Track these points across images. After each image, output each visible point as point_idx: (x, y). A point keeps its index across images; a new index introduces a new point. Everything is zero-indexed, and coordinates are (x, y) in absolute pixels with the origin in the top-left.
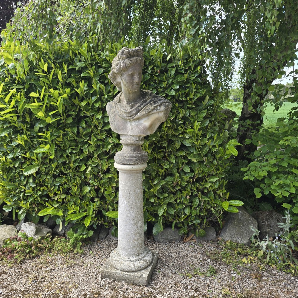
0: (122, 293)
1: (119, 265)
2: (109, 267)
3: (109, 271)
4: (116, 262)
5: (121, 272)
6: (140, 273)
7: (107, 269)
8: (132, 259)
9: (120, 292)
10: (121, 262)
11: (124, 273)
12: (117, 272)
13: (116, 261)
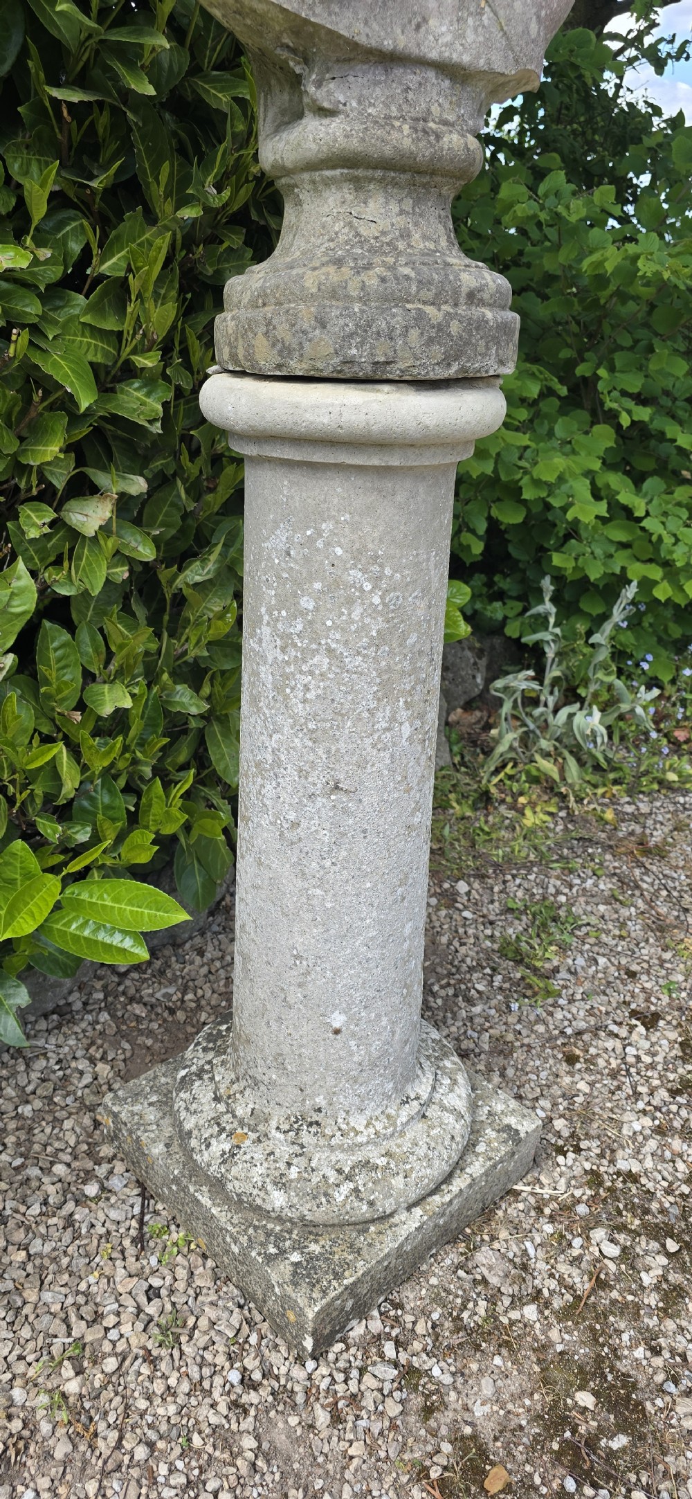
0: (530, 1312)
1: (398, 1182)
2: (315, 1248)
3: (361, 1267)
4: (361, 1180)
5: (418, 1211)
6: (490, 1133)
7: (338, 1276)
8: (423, 1089)
9: (514, 1315)
10: (388, 1154)
11: (437, 1199)
12: (403, 1232)
13: (349, 1178)
